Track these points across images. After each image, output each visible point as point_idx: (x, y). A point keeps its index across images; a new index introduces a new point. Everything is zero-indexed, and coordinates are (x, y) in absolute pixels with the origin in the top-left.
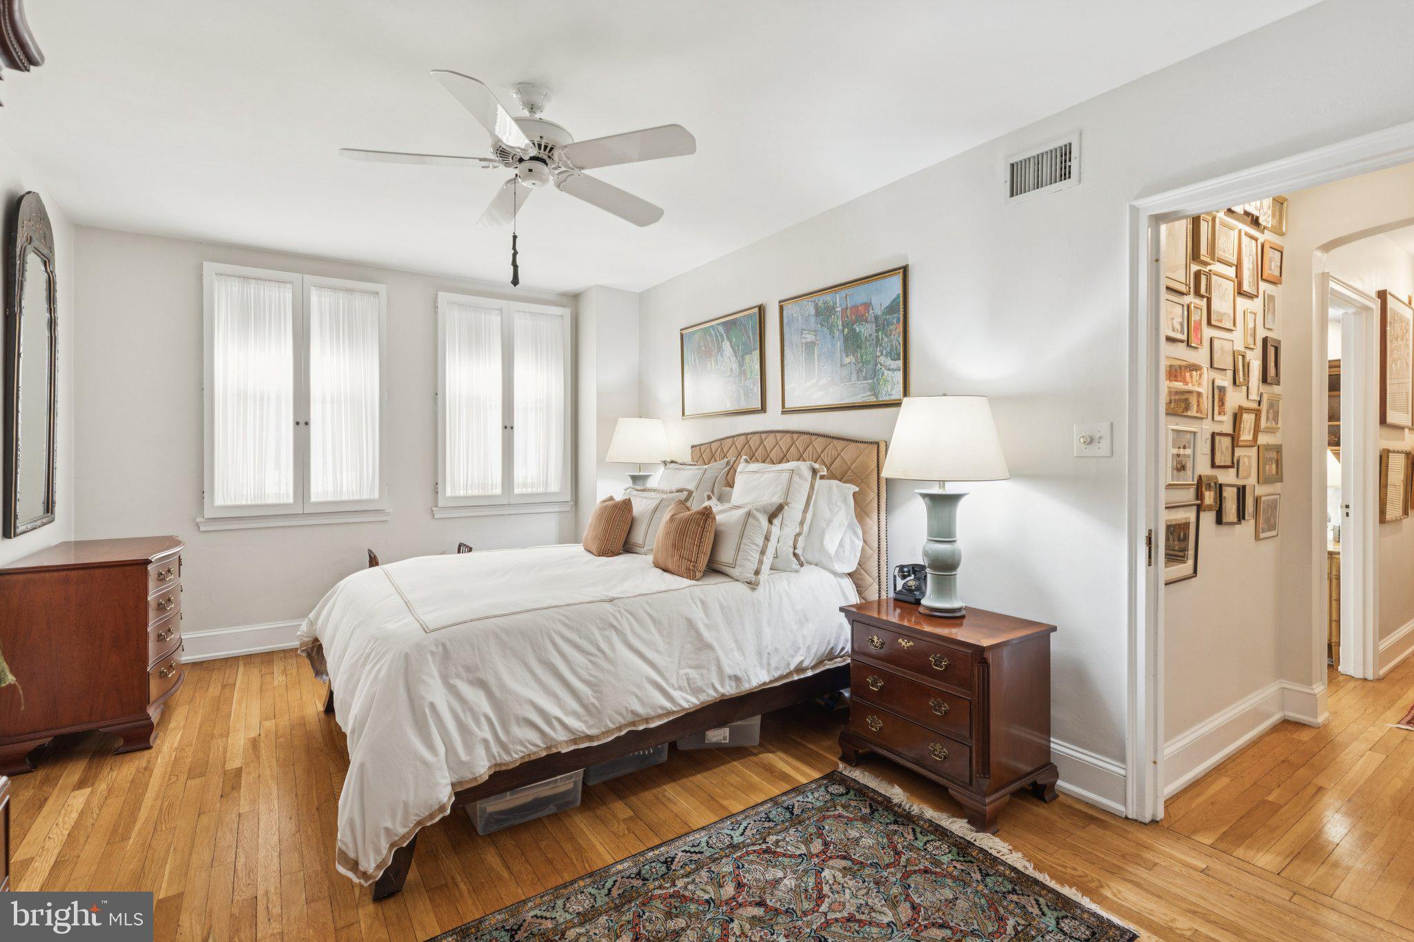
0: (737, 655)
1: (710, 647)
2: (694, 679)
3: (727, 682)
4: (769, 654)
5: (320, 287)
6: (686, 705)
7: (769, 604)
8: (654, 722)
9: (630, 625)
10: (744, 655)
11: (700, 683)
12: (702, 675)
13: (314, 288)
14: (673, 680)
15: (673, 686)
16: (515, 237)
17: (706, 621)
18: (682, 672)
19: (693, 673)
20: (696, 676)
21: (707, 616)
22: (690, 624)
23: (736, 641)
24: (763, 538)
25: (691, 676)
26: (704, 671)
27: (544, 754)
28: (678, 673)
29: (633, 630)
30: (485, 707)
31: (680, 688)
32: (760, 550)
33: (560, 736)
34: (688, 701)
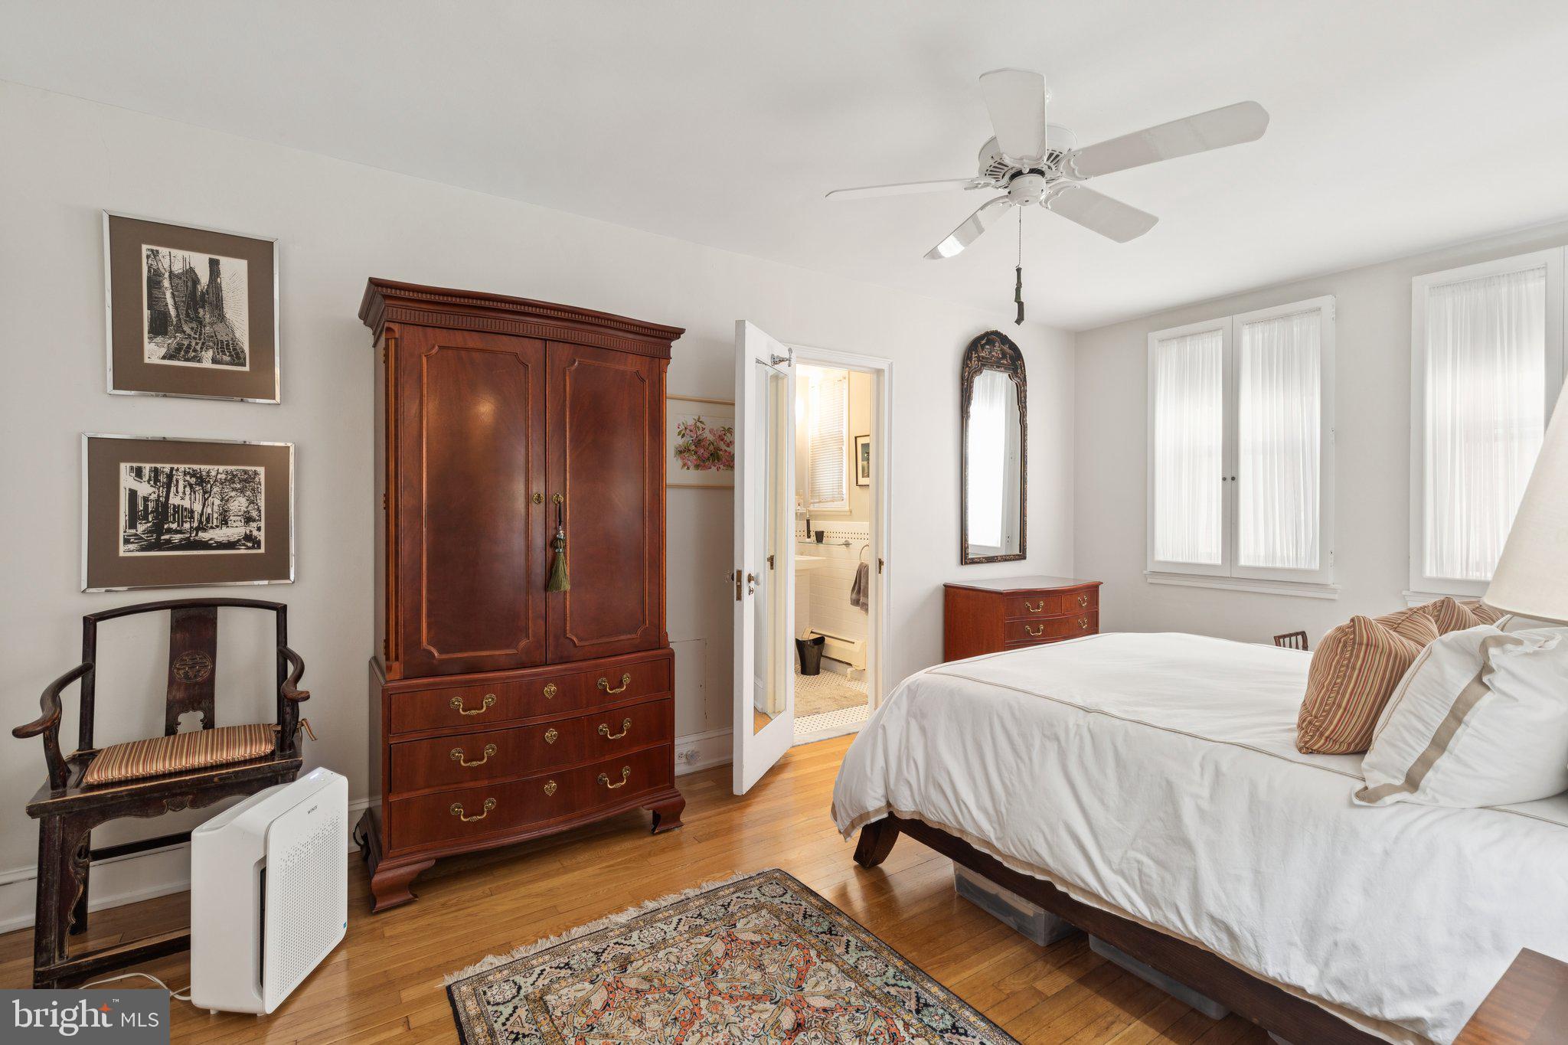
0: (1246, 895)
1: (1187, 845)
2: (1150, 877)
3: (1206, 923)
4: (1336, 944)
5: (1252, 323)
6: (1129, 908)
7: (1386, 853)
8: (1076, 894)
9: (1081, 748)
10: (1262, 905)
11: (1156, 890)
12: (1163, 880)
13: (1247, 327)
14: (1115, 856)
15: (1108, 862)
16: (1019, 270)
17: (1205, 805)
18: (1132, 854)
19: (1151, 868)
20: (1155, 876)
21: (1212, 797)
22: (1170, 794)
23: (1257, 872)
24: (1446, 713)
25: (1146, 870)
26: (1168, 877)
27: (957, 834)
28: (1126, 851)
29: (1080, 757)
30: (919, 755)
31: (1121, 873)
32: (1431, 735)
33: (970, 828)
34: (1132, 903)
